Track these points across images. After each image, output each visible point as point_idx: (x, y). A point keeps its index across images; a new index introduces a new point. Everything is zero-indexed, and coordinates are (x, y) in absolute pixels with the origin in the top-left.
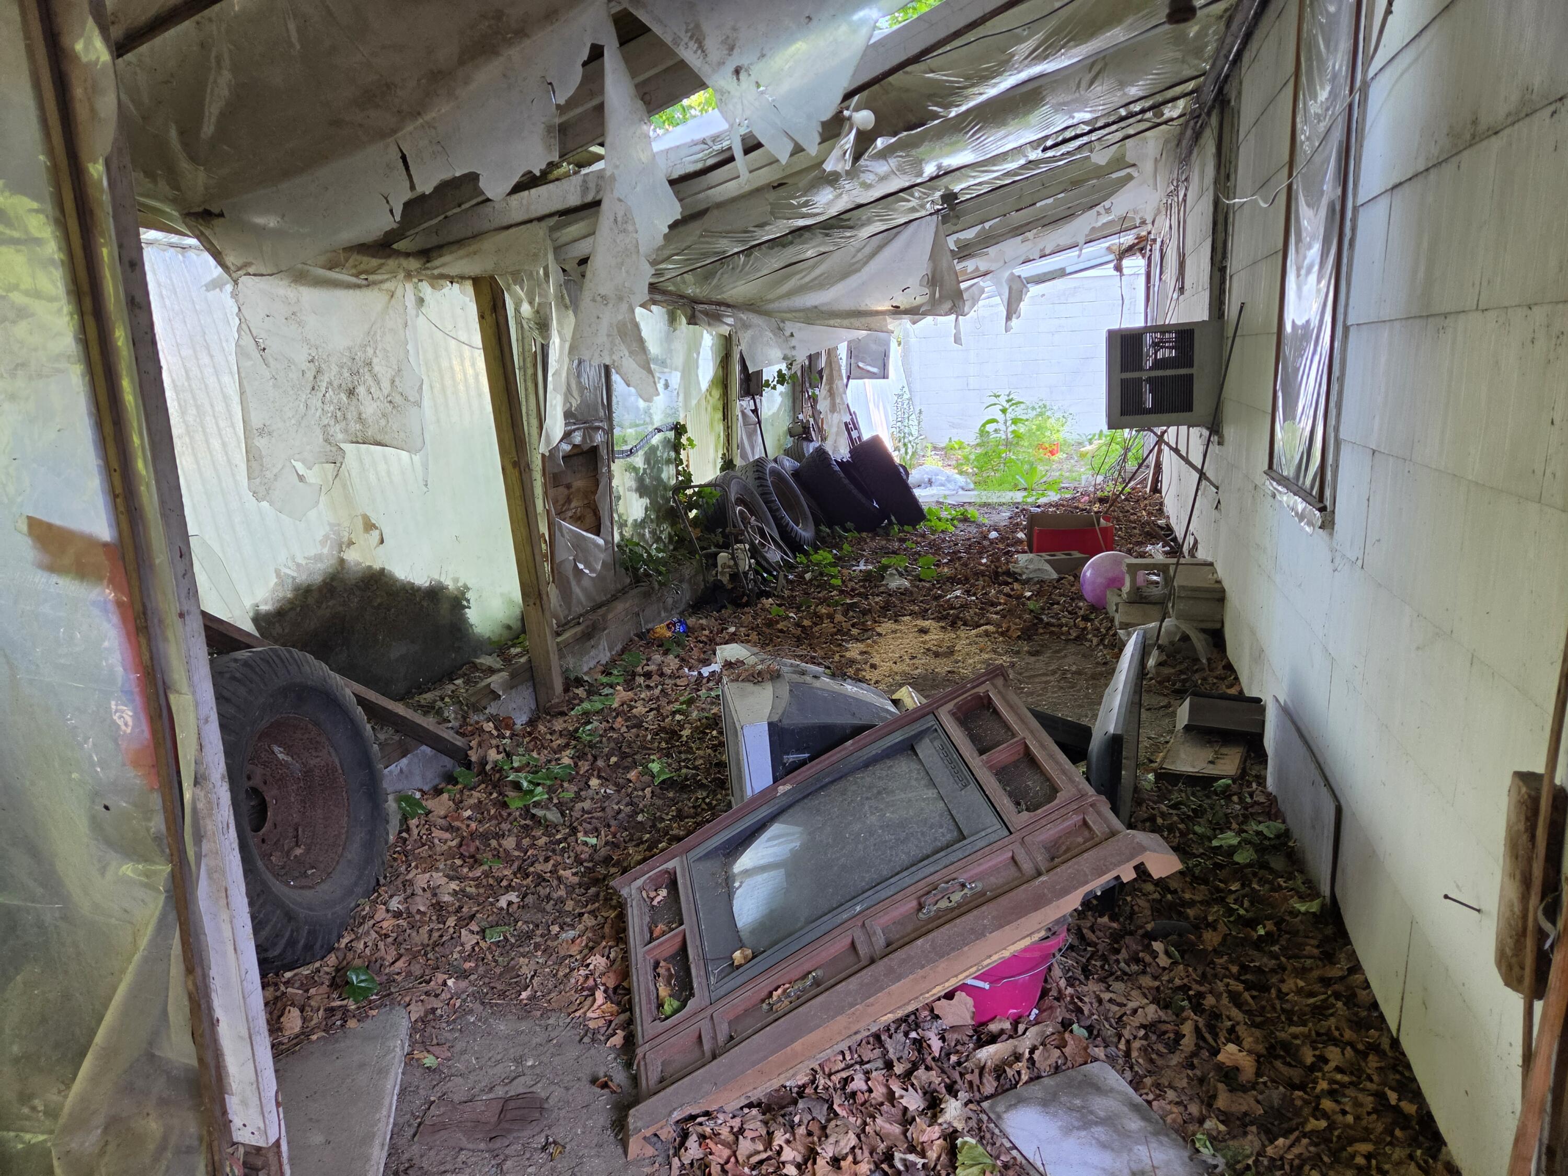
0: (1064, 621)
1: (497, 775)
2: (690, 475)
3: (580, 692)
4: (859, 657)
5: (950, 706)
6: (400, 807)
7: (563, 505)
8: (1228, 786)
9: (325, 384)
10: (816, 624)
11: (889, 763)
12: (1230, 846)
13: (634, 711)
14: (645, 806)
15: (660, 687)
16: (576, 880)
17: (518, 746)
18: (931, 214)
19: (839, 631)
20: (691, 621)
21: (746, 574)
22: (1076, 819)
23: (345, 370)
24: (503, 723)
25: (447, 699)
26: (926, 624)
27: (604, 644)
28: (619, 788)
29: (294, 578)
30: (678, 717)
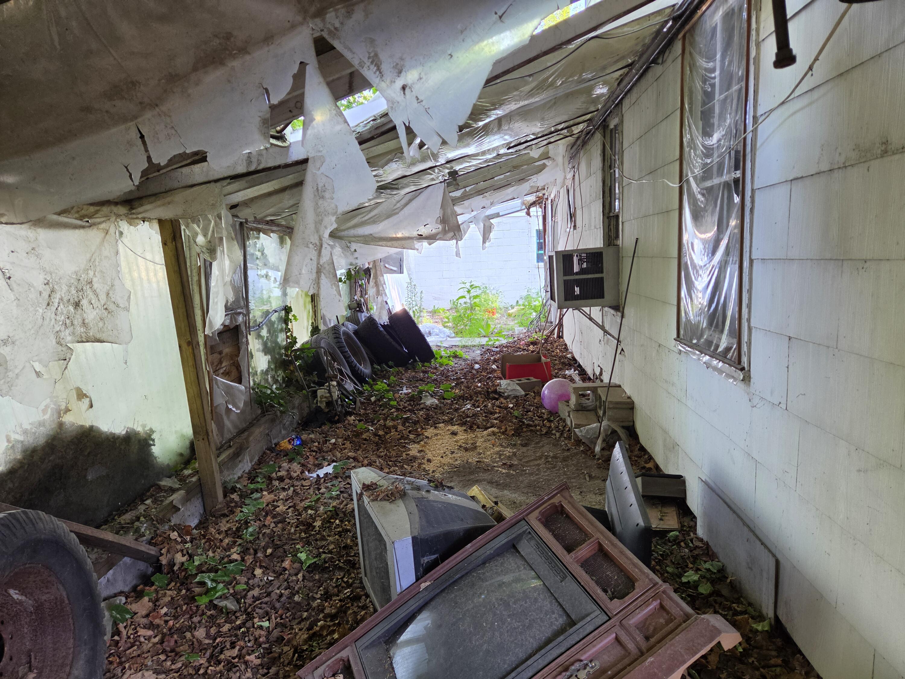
0: (536, 422)
1: (183, 574)
2: (295, 338)
3: (235, 496)
4: (418, 455)
5: (536, 513)
6: (111, 616)
7: (217, 366)
8: (677, 536)
9: (57, 301)
10: (386, 433)
11: (500, 560)
12: (695, 581)
13: (277, 509)
14: (300, 588)
15: (292, 489)
16: (258, 661)
17: (197, 548)
18: (441, 182)
19: (402, 437)
20: (304, 437)
21: (337, 401)
22: (655, 604)
23: (73, 289)
24: (183, 530)
25: (142, 519)
26: (455, 428)
27: (247, 458)
28: (278, 575)
29: (22, 442)
30: (310, 512)
